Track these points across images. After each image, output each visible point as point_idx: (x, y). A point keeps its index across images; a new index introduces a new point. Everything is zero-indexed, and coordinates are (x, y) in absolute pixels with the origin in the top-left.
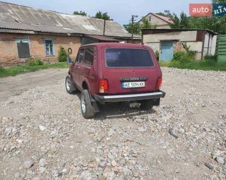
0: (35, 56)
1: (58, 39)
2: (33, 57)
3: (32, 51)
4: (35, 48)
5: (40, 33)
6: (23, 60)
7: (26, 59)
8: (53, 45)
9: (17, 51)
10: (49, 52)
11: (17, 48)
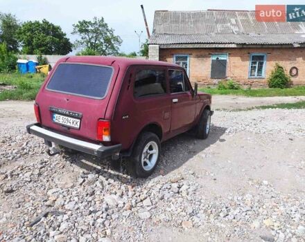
0: (232, 77)
1: (275, 53)
2: (228, 78)
3: (230, 71)
4: (235, 66)
5: (245, 46)
6: (216, 81)
7: (220, 80)
8: (265, 62)
9: (210, 70)
10: (256, 73)
11: (211, 67)
